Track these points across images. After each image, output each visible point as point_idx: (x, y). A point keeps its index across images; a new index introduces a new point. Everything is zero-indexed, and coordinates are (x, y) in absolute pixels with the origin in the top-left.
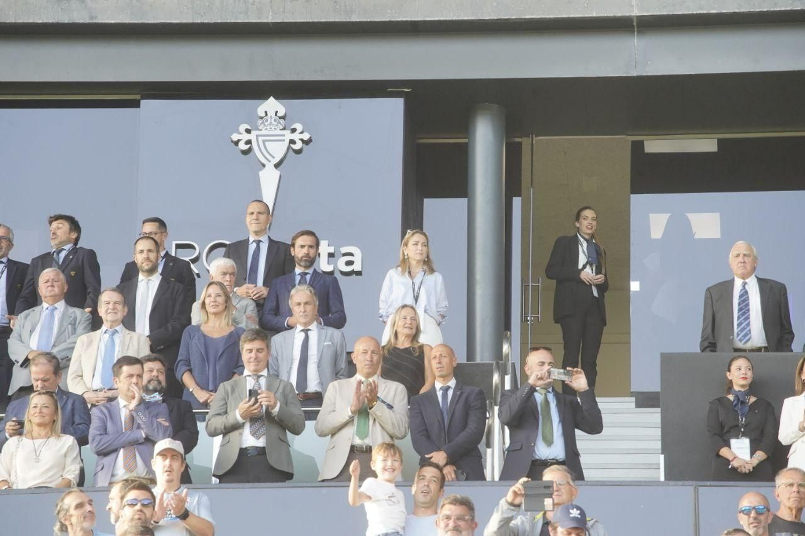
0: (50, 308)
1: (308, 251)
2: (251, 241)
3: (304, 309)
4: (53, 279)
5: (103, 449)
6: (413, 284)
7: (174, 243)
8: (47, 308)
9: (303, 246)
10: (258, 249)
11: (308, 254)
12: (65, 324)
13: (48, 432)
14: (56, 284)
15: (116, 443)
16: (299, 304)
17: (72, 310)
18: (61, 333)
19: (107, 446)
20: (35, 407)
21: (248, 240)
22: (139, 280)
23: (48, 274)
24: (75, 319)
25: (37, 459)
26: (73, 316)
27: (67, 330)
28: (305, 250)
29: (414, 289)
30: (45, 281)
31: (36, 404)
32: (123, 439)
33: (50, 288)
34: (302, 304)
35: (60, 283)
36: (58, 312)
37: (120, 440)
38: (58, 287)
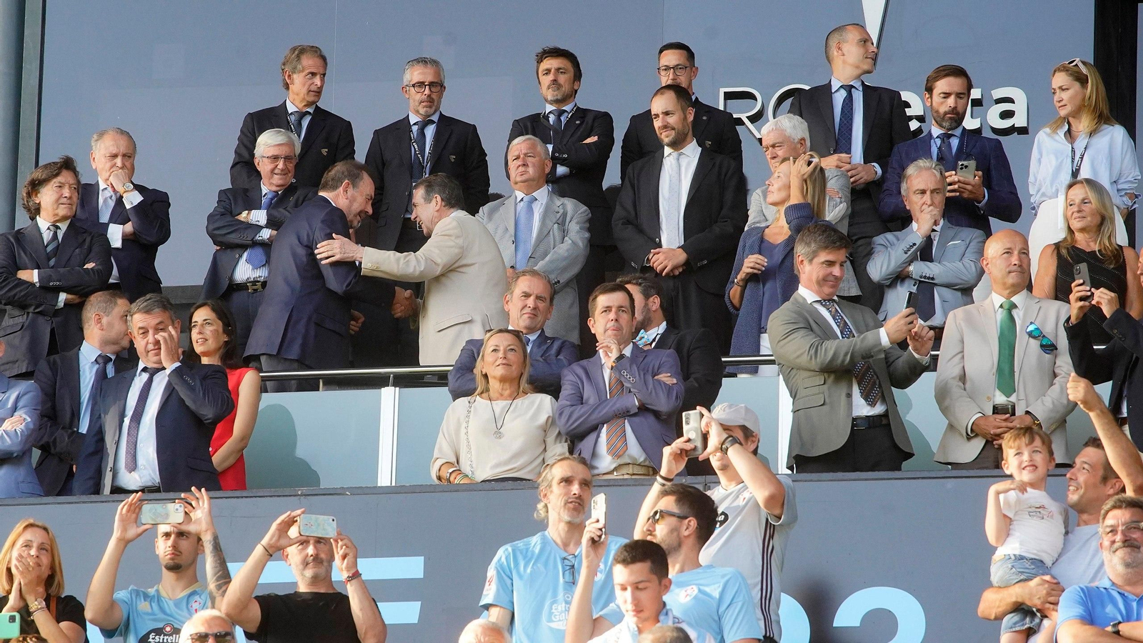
0: (527, 198)
1: (956, 102)
2: (834, 88)
3: (932, 199)
4: (525, 155)
5: (574, 429)
6: (1073, 151)
7: (722, 91)
8: (522, 200)
9: (947, 95)
10: (849, 101)
11: (955, 108)
12: (549, 224)
13: (513, 392)
14: (530, 160)
15: (593, 417)
16: (923, 192)
17: (558, 202)
18: (542, 236)
19: (581, 423)
20: (495, 350)
21: (829, 85)
22: (666, 154)
23: (519, 146)
24: (565, 215)
25: (498, 433)
26: (561, 211)
27: (551, 232)
28: (951, 101)
29: (1073, 159)
30: (514, 158)
31: (497, 346)
32: (606, 410)
33: (521, 169)
34: (928, 193)
35: (537, 159)
36: (539, 206)
37: (600, 412)
38: (534, 165)
